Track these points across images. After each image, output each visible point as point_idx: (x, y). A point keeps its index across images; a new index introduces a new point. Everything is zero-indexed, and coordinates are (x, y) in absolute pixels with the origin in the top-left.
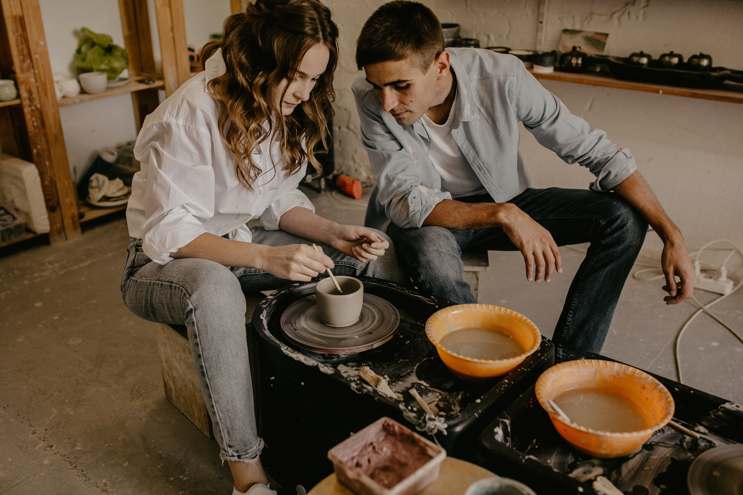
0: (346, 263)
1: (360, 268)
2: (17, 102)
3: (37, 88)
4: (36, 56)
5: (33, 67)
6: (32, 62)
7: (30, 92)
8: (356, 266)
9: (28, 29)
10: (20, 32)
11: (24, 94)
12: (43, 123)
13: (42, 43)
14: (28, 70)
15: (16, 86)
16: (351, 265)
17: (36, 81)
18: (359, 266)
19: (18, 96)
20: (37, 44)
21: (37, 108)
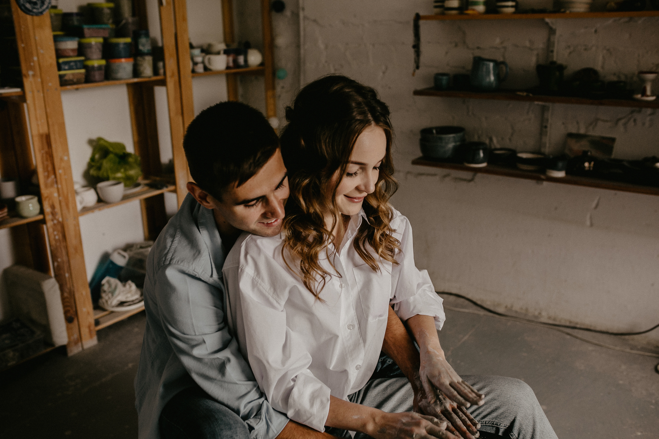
0: (487, 422)
1: (504, 426)
2: (41, 217)
3: (60, 202)
4: (59, 172)
5: (57, 182)
6: (56, 177)
7: (53, 207)
8: (500, 425)
9: (54, 146)
10: (46, 149)
11: (47, 209)
12: (64, 236)
13: (66, 158)
14: (52, 186)
15: (40, 202)
16: (493, 424)
17: (59, 195)
18: (503, 425)
19: (42, 211)
20: (62, 159)
21: (59, 222)
